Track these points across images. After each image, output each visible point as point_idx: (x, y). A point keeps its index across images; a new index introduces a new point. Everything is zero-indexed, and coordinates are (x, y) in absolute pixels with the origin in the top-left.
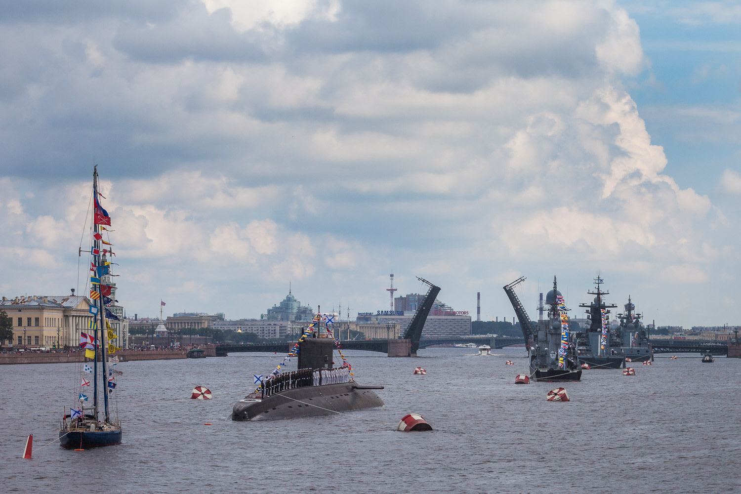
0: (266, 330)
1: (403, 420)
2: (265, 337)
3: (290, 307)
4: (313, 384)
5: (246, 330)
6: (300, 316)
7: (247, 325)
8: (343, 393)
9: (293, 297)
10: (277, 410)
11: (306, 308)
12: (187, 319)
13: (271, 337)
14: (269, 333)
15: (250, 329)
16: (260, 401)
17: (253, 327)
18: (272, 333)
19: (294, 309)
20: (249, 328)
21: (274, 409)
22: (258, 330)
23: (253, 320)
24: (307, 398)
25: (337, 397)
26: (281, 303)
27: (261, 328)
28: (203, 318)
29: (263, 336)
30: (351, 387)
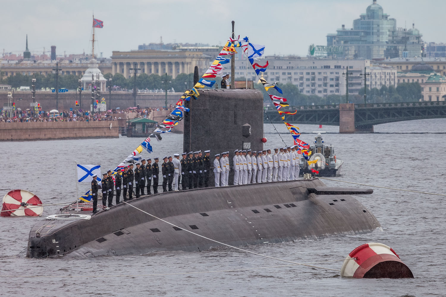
0: (319, 79)
1: (352, 255)
2: (317, 93)
3: (375, 31)
4: (213, 184)
5: (278, 79)
6: (396, 49)
7: (280, 68)
8: (283, 201)
9: (381, 8)
10: (124, 236)
11: (410, 33)
12: (154, 55)
13: (329, 93)
14: (325, 85)
15: (287, 76)
16: (88, 217)
17: (293, 72)
18: (332, 86)
19: (383, 33)
20: (284, 74)
21: (119, 234)
22: (301, 78)
23: (292, 58)
24: (196, 211)
25: (268, 210)
26: (356, 22)
27: (308, 74)
28: (187, 54)
29: (313, 91)
30: (304, 190)
